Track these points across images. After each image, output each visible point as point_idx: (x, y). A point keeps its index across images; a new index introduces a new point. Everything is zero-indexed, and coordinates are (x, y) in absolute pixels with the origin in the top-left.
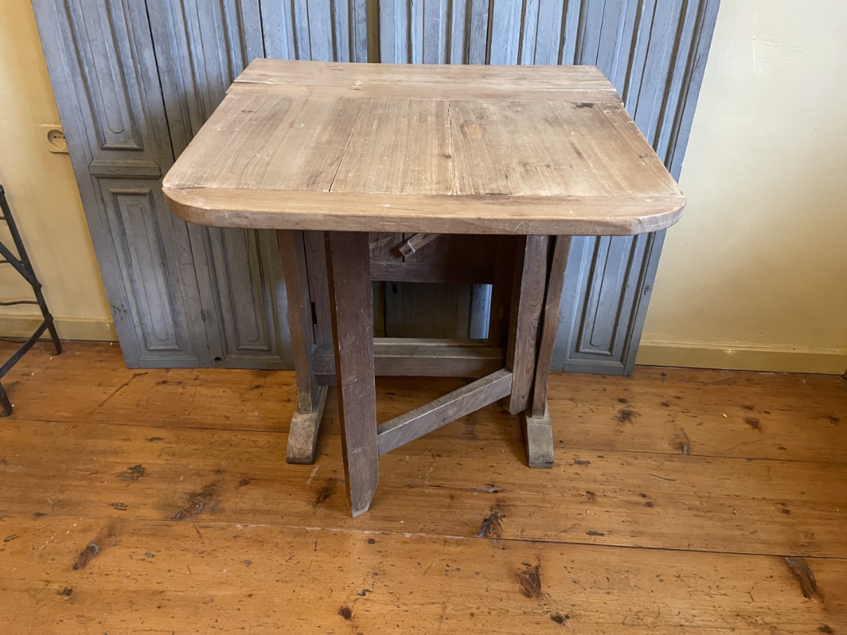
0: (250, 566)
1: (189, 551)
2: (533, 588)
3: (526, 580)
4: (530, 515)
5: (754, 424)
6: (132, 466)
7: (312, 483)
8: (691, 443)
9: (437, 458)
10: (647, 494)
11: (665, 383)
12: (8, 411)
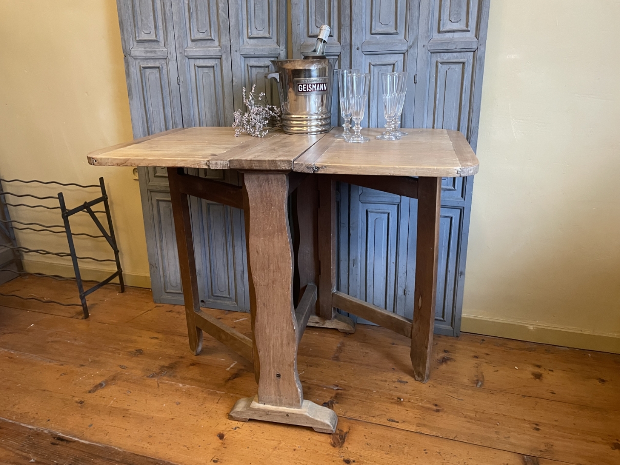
0: (179, 405)
1: (150, 393)
2: (339, 442)
3: (336, 438)
4: (354, 405)
5: (538, 376)
6: (137, 349)
7: (230, 370)
8: (485, 381)
9: (309, 367)
10: (438, 404)
11: (482, 345)
12: (87, 316)
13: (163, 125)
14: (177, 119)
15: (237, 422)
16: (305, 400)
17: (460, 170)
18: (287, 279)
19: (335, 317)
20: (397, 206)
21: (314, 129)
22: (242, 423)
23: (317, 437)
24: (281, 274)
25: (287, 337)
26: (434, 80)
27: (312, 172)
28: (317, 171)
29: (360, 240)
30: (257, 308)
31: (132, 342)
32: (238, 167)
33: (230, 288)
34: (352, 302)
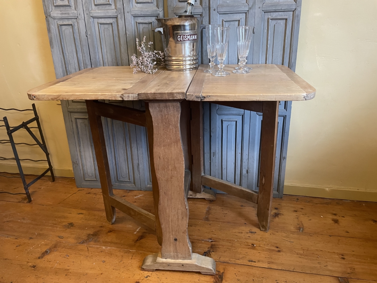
0: (104, 263)
1: (82, 255)
2: (219, 281)
3: (217, 277)
4: (224, 252)
5: (336, 221)
6: (69, 223)
7: (136, 233)
8: (305, 228)
9: (190, 227)
10: (279, 247)
11: (297, 203)
12: (30, 201)
13: (77, 66)
14: (87, 61)
15: (147, 272)
16: (193, 253)
17: (306, 95)
18: (181, 175)
19: (203, 191)
20: (241, 116)
21: (188, 67)
22: (151, 272)
23: (203, 278)
24: (177, 172)
25: (182, 214)
26: (266, 31)
27: (200, 100)
28: (204, 99)
29: (217, 140)
30: (160, 196)
31: (65, 217)
32: (145, 98)
33: (130, 175)
34: (215, 181)
